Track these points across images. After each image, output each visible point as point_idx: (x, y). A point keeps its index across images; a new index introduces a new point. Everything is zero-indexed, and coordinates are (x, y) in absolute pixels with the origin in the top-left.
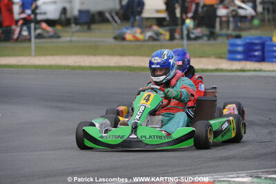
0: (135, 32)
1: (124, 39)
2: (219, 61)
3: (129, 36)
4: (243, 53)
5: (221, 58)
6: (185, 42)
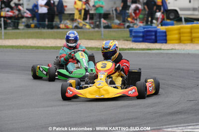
0: (67, 23)
1: (59, 28)
2: (126, 42)
3: (62, 26)
4: (143, 37)
5: (127, 40)
6: (102, 29)
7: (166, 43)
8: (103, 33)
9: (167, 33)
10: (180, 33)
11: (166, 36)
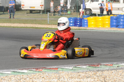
7: (87, 27)
8: (48, 20)
9: (88, 21)
10: (96, 21)
11: (87, 23)
